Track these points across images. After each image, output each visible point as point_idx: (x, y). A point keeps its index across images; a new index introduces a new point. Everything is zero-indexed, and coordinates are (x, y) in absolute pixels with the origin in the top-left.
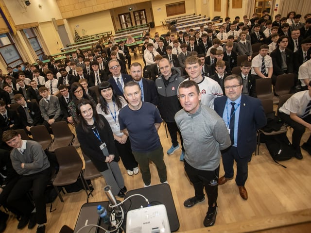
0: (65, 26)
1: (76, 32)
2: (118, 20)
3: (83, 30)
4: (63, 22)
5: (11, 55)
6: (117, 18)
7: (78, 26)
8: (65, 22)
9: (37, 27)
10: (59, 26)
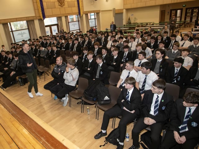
0: (123, 14)
1: (129, 19)
2: (169, 14)
3: (135, 18)
4: (123, 11)
5: (74, 26)
6: (168, 12)
7: (133, 15)
8: (124, 11)
9: (99, 13)
10: (116, 14)
